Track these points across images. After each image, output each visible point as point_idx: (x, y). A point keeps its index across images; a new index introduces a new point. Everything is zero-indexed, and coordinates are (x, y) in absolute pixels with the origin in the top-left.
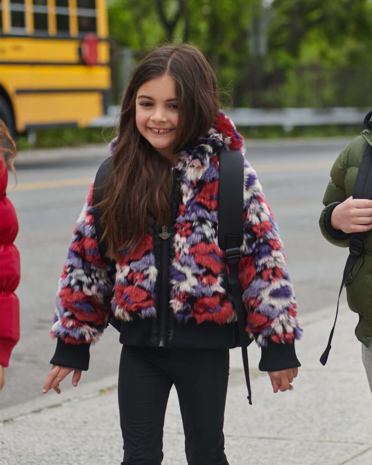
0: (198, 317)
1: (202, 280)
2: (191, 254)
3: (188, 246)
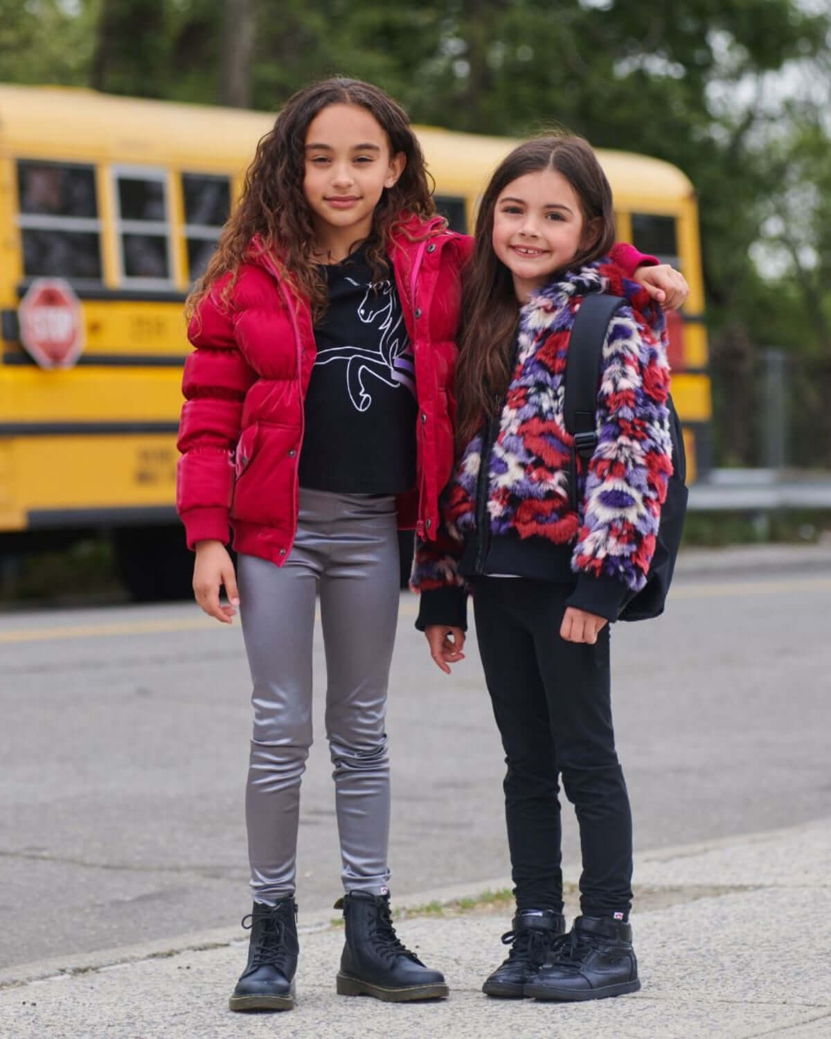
0: (520, 527)
1: (530, 473)
2: (521, 434)
3: (518, 422)
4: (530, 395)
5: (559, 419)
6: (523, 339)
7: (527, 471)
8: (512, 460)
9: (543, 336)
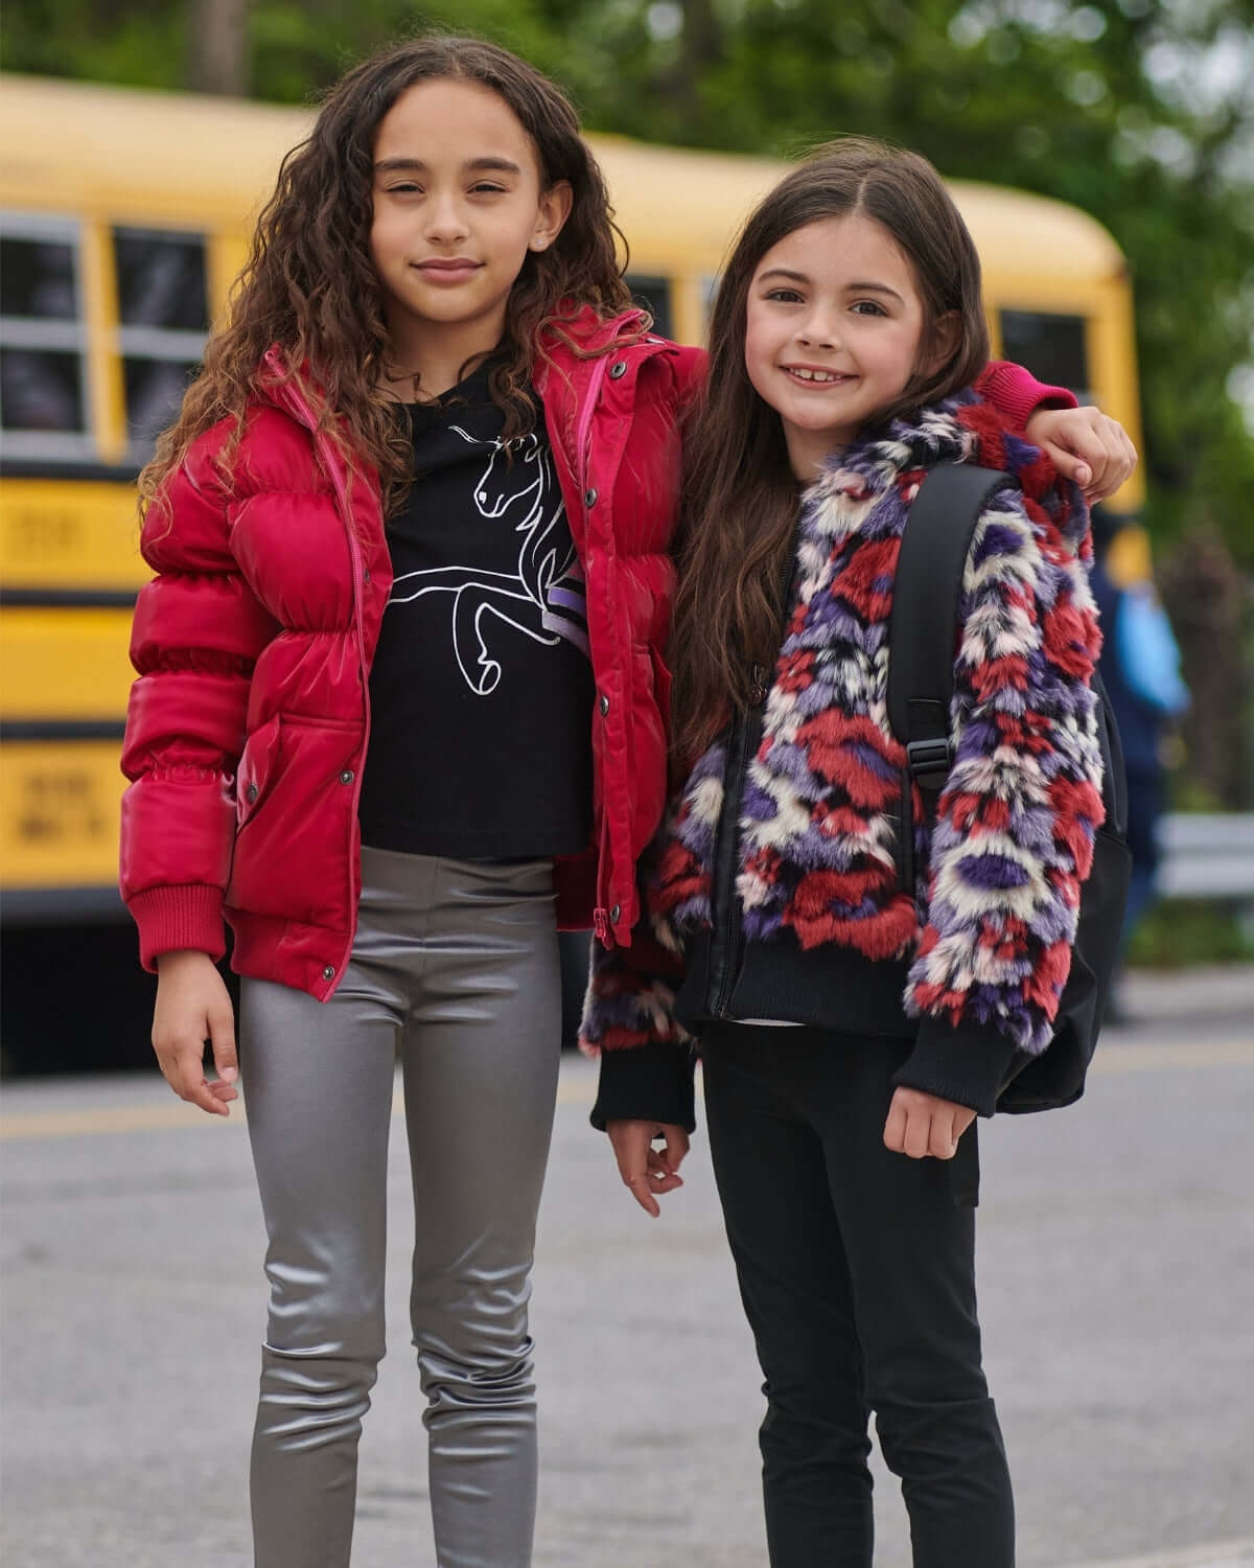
0: (800, 925)
1: (821, 819)
2: (803, 742)
3: (798, 719)
4: (820, 665)
5: (877, 712)
6: (808, 554)
7: (815, 815)
8: (785, 794)
9: (847, 548)
